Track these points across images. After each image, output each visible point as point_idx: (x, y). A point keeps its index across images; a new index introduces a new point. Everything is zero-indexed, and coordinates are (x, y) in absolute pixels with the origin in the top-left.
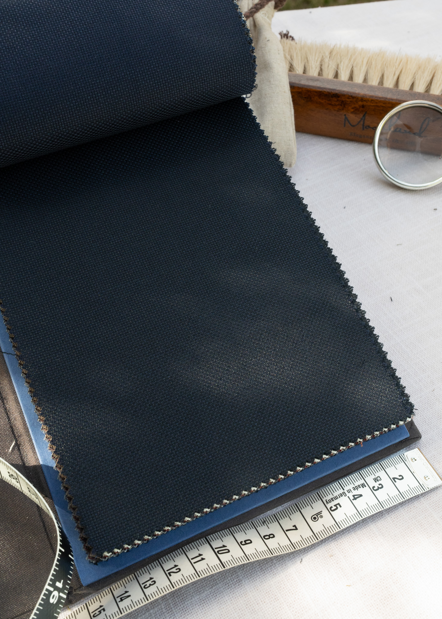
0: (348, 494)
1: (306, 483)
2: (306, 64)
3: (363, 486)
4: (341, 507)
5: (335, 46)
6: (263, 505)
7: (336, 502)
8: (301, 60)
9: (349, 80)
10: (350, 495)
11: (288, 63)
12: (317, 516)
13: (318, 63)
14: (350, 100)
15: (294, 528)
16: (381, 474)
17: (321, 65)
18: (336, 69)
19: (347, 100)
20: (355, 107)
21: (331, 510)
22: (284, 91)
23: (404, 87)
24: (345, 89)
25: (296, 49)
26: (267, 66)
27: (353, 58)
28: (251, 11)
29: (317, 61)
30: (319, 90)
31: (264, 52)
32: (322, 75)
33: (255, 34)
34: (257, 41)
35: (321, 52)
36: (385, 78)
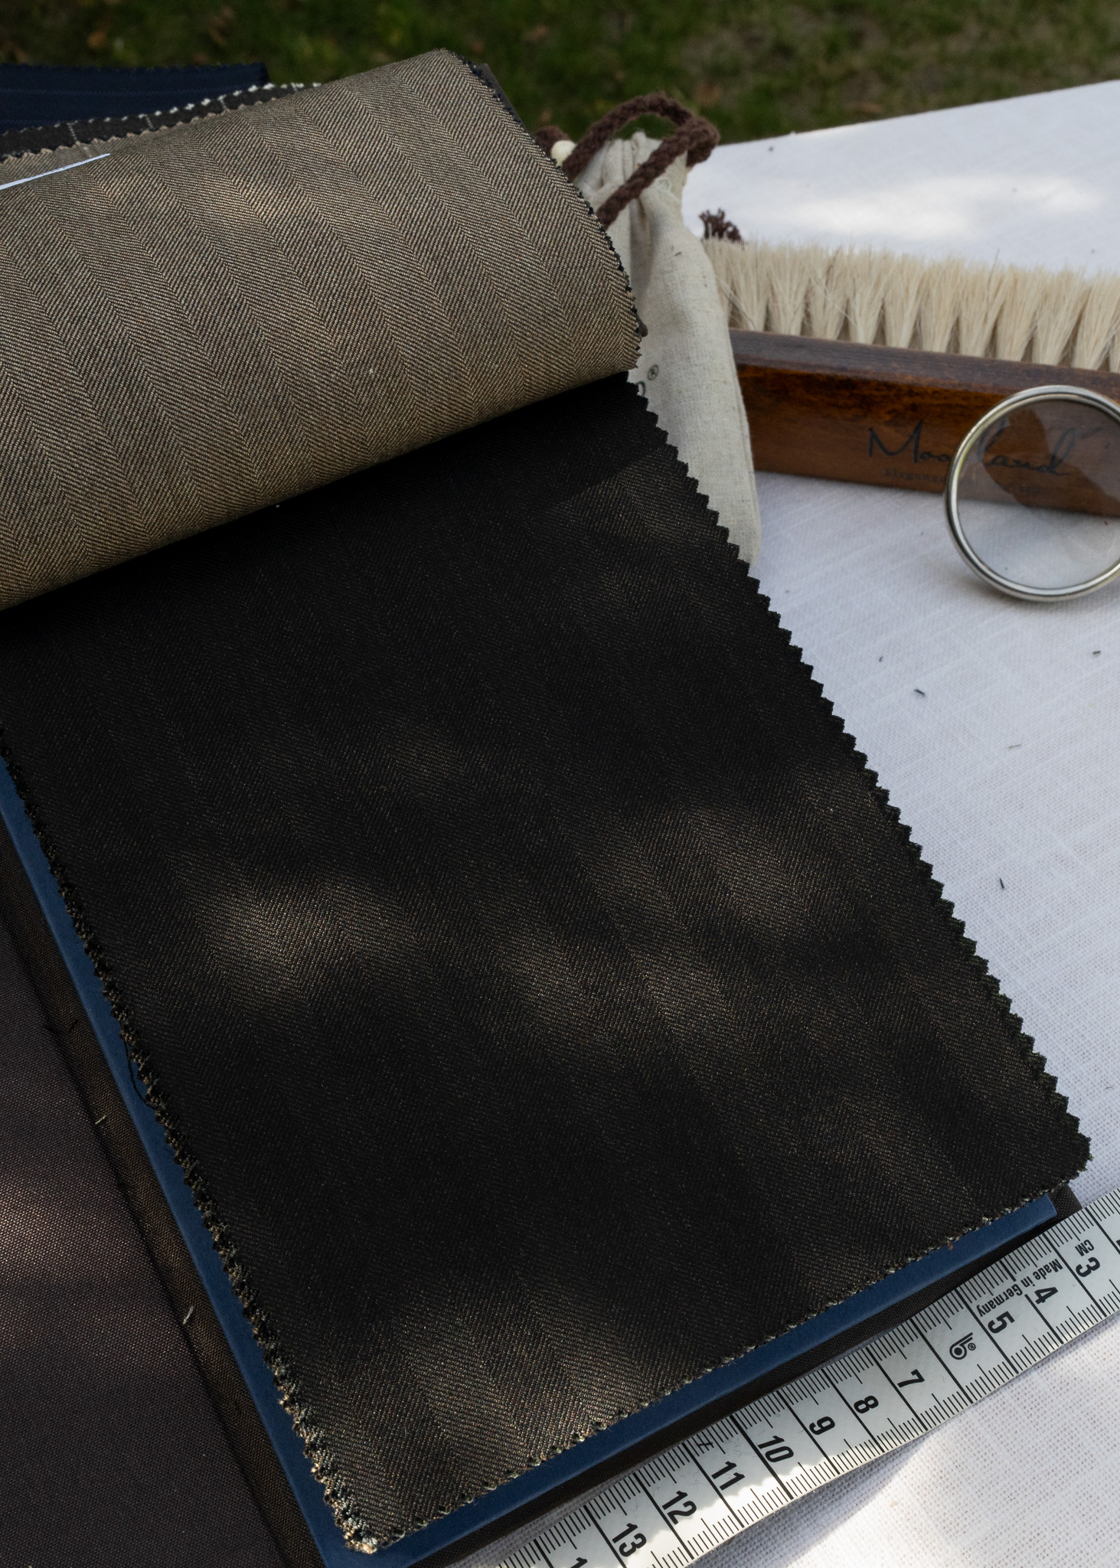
2: (771, 300)
5: (837, 252)
8: (759, 294)
9: (875, 342)
11: (726, 302)
13: (800, 299)
14: (882, 393)
17: (807, 305)
18: (844, 313)
19: (876, 393)
20: (894, 411)
22: (722, 380)
23: (1011, 352)
24: (868, 368)
25: (743, 264)
26: (677, 320)
27: (884, 282)
28: (633, 183)
29: (796, 294)
30: (806, 371)
31: (669, 284)
32: (811, 328)
33: (643, 236)
34: (651, 253)
35: (804, 269)
36: (964, 330)
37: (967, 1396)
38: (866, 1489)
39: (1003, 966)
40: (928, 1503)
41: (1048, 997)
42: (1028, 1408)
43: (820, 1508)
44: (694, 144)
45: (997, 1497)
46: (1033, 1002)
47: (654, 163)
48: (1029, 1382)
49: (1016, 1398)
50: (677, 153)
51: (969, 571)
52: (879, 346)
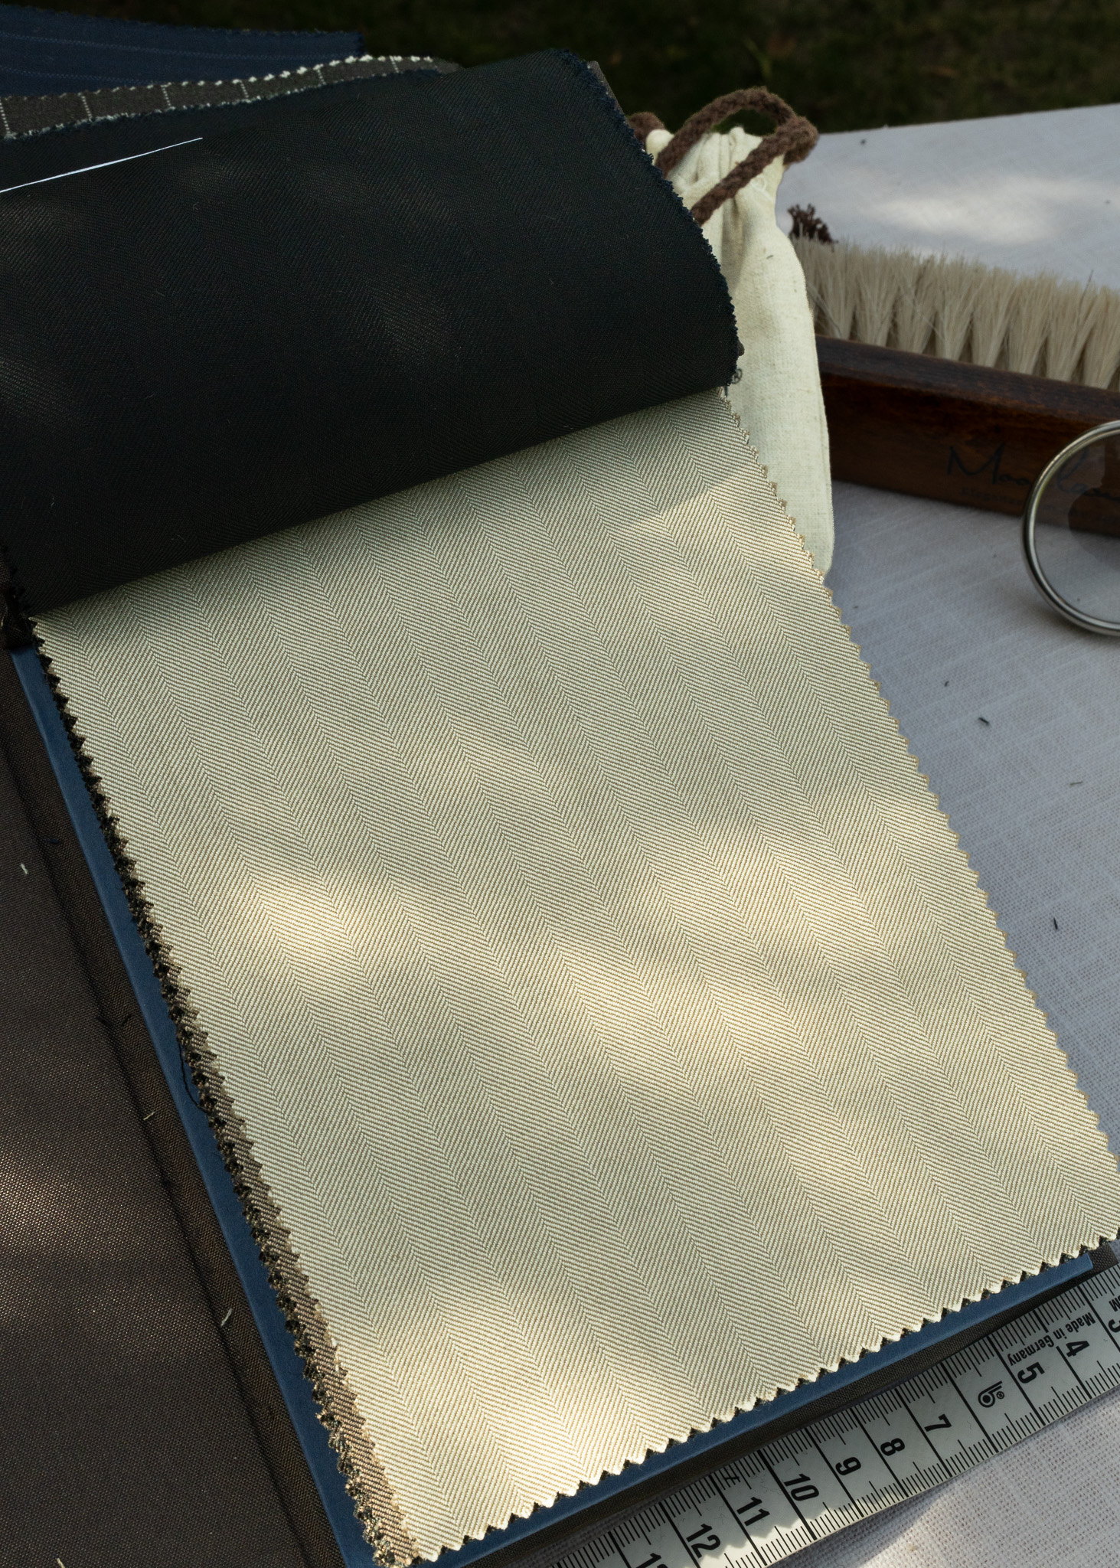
2: (858, 308)
5: (928, 261)
8: (846, 298)
9: (961, 358)
11: (814, 307)
13: (888, 308)
14: (967, 413)
17: (895, 315)
18: (931, 325)
19: (959, 412)
20: (977, 431)
22: (806, 389)
23: (1098, 379)
24: (954, 385)
25: (832, 267)
26: (765, 324)
27: (973, 296)
28: (730, 182)
29: (884, 302)
30: (891, 384)
31: (759, 287)
32: (897, 339)
33: (736, 235)
34: (742, 253)
35: (893, 277)
36: (1052, 351)
37: (993, 1445)
38: (888, 1532)
39: (1053, 1009)
40: (948, 1550)
41: (1096, 1044)
42: (1053, 1461)
43: (841, 1547)
44: (794, 146)
45: (1017, 1549)
46: (1080, 1048)
47: (752, 163)
48: (1056, 1435)
49: (1041, 1450)
50: (776, 154)
51: (1040, 598)
52: (966, 363)
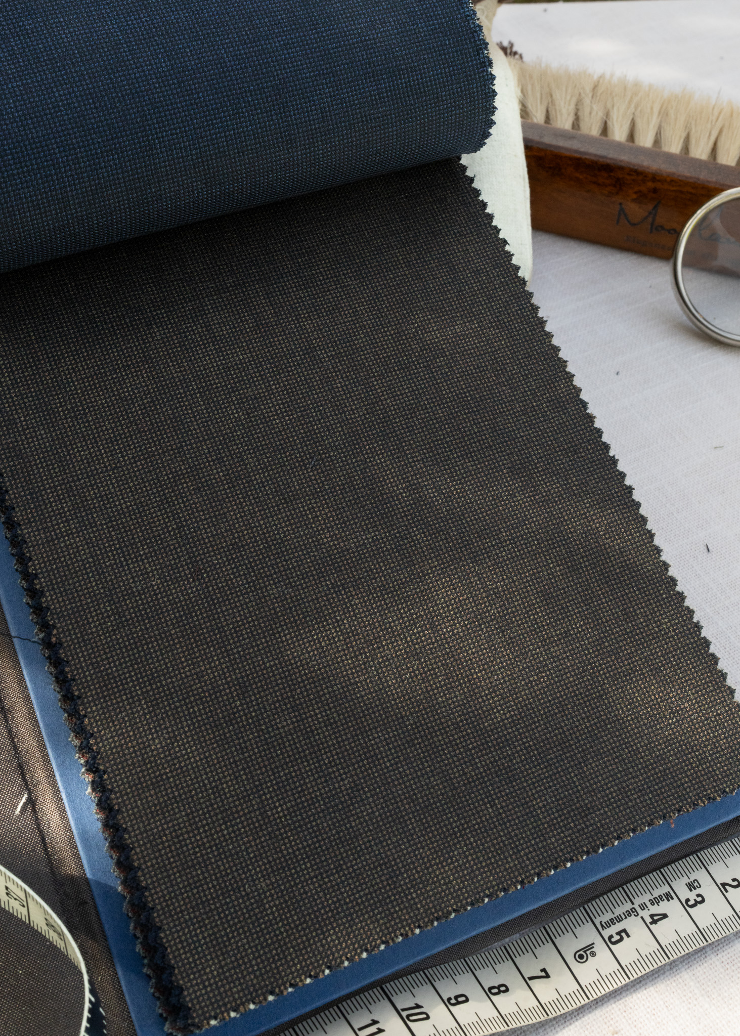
0: (641, 913)
1: (567, 892)
2: (550, 105)
3: (668, 897)
4: (628, 936)
5: (601, 77)
6: (489, 931)
7: (619, 927)
8: (541, 98)
9: (627, 141)
10: (646, 914)
12: (585, 952)
13: (572, 107)
14: (633, 178)
15: (543, 974)
16: (700, 875)
17: (578, 110)
18: (604, 118)
19: (628, 177)
20: (640, 191)
21: (610, 942)
23: (728, 158)
24: (623, 157)
25: (529, 76)
27: (635, 102)
29: (569, 102)
30: (578, 156)
32: (578, 126)
35: (576, 86)
36: (693, 141)
52: (631, 144)
